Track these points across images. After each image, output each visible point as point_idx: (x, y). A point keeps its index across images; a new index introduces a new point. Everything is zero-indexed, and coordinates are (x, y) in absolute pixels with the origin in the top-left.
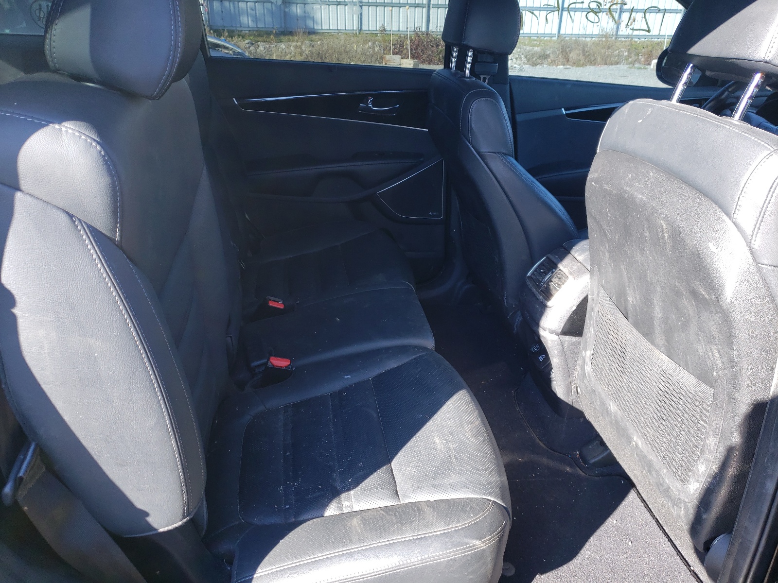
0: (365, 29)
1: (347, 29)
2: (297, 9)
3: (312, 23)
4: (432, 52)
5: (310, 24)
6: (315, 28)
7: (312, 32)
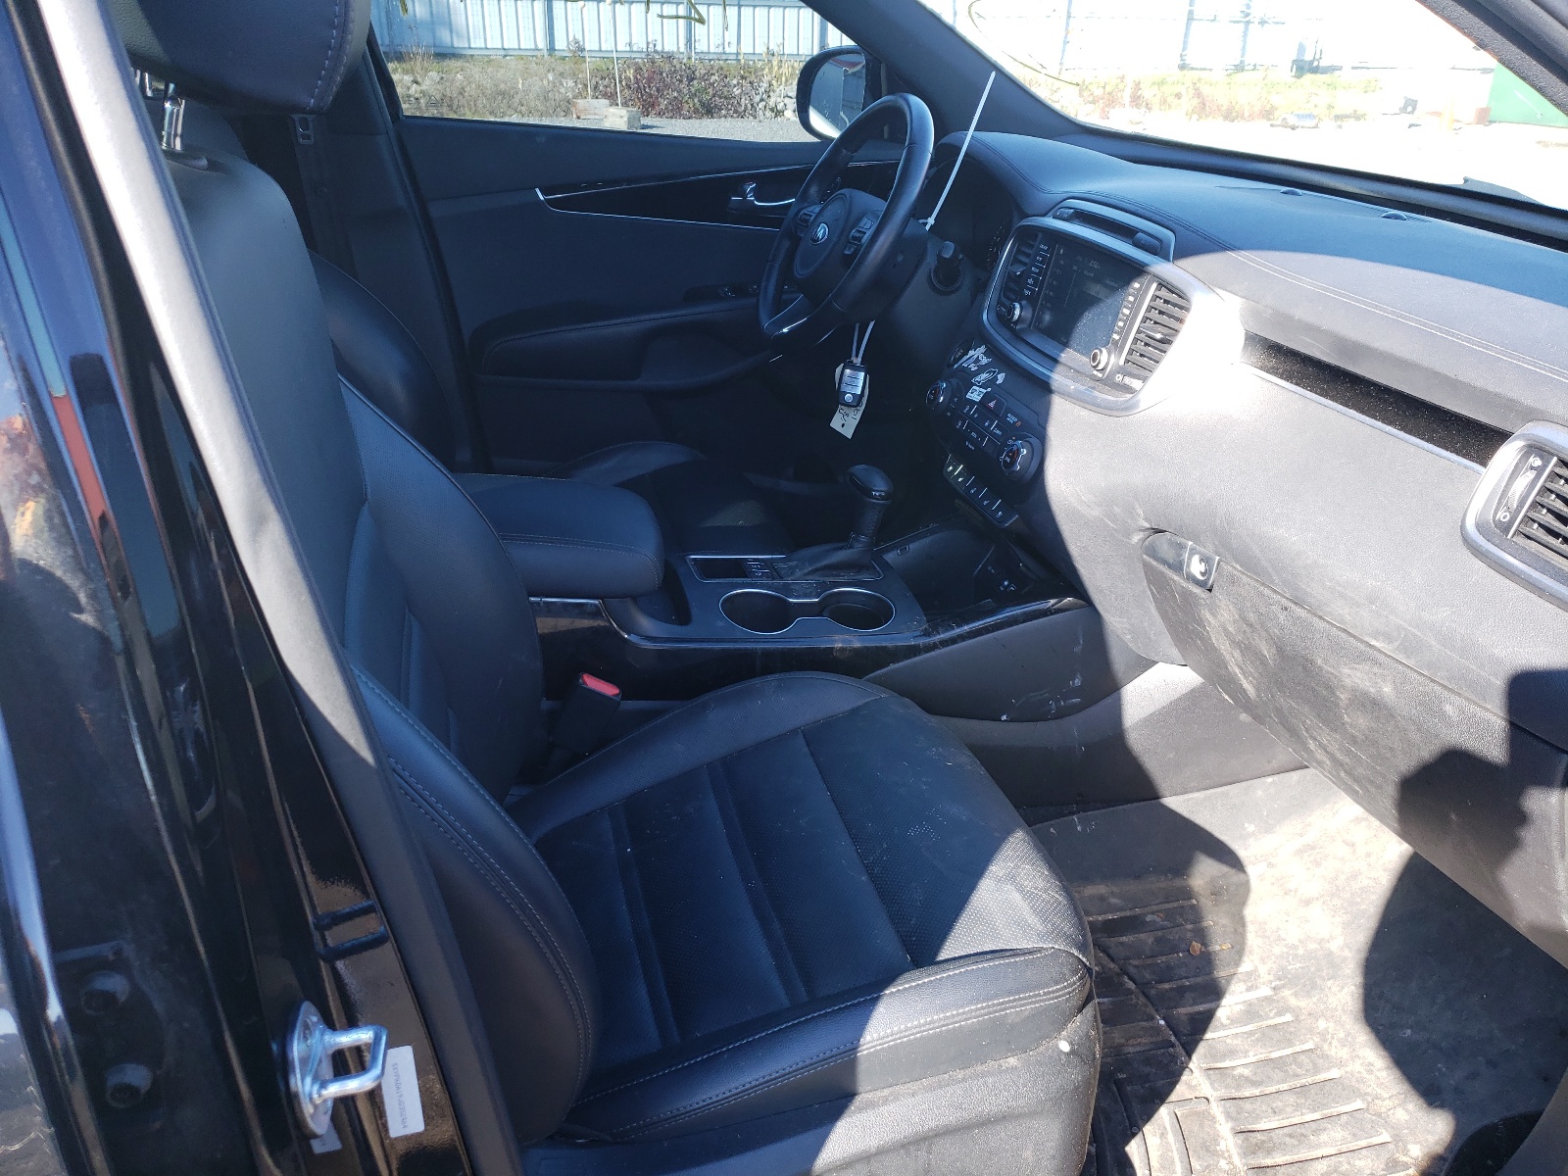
0: (561, 48)
1: (522, 47)
2: (414, 7)
3: (448, 33)
4: (680, 91)
5: (445, 37)
6: (456, 45)
7: (444, 55)
